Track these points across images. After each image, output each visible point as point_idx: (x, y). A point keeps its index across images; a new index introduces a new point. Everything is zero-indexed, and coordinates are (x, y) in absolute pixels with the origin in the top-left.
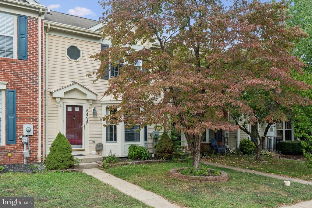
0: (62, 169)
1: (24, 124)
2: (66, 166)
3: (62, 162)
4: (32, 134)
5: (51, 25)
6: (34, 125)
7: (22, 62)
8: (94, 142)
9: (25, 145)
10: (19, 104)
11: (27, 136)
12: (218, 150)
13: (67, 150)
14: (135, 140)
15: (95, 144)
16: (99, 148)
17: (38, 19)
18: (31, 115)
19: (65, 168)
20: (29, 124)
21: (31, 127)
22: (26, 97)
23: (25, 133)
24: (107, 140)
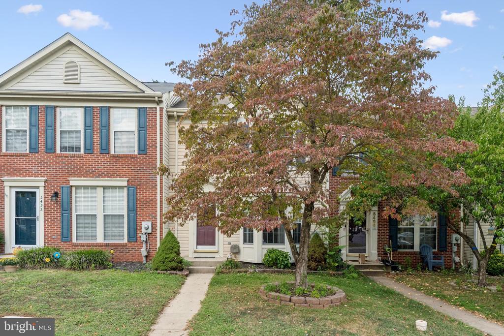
0: (162, 270)
1: (144, 221)
2: (166, 268)
3: (164, 263)
4: (150, 232)
5: (177, 112)
6: (152, 223)
7: (142, 157)
8: (230, 244)
9: (144, 243)
10: (139, 200)
11: (145, 233)
12: (429, 264)
13: (172, 250)
14: (277, 243)
15: (230, 246)
16: (235, 251)
17: (156, 108)
18: (151, 211)
19: (166, 270)
20: (148, 221)
21: (149, 224)
22: (146, 193)
23: (144, 231)
24: (245, 241)
